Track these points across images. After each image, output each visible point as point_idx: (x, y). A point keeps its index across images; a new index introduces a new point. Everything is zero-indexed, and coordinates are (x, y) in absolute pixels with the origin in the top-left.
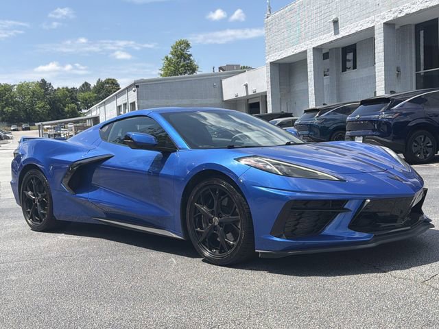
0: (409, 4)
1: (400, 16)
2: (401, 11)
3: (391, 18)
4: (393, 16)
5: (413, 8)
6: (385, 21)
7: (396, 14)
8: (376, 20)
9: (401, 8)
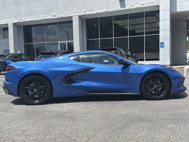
0: (25, 18)
1: (21, 21)
2: (21, 20)
3: (17, 22)
4: (17, 21)
5: (27, 20)
6: (14, 22)
7: (19, 20)
8: (9, 21)
9: (21, 18)
